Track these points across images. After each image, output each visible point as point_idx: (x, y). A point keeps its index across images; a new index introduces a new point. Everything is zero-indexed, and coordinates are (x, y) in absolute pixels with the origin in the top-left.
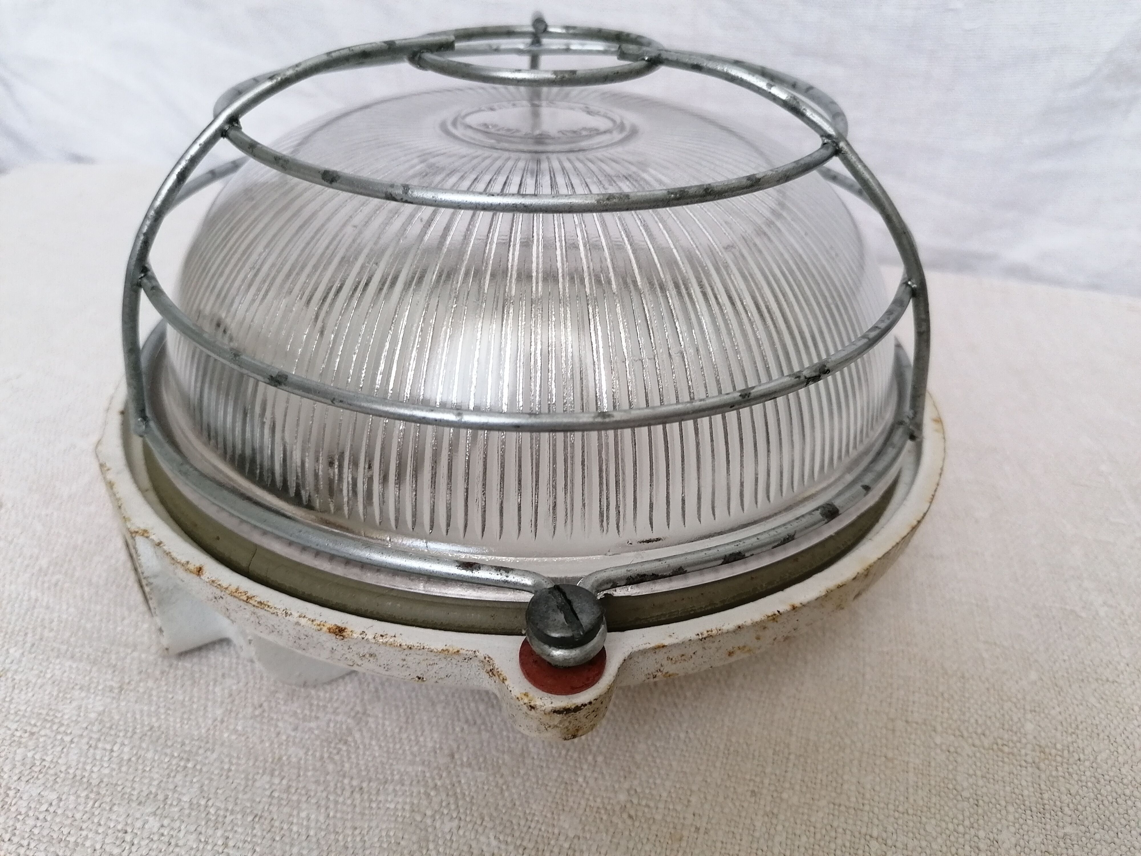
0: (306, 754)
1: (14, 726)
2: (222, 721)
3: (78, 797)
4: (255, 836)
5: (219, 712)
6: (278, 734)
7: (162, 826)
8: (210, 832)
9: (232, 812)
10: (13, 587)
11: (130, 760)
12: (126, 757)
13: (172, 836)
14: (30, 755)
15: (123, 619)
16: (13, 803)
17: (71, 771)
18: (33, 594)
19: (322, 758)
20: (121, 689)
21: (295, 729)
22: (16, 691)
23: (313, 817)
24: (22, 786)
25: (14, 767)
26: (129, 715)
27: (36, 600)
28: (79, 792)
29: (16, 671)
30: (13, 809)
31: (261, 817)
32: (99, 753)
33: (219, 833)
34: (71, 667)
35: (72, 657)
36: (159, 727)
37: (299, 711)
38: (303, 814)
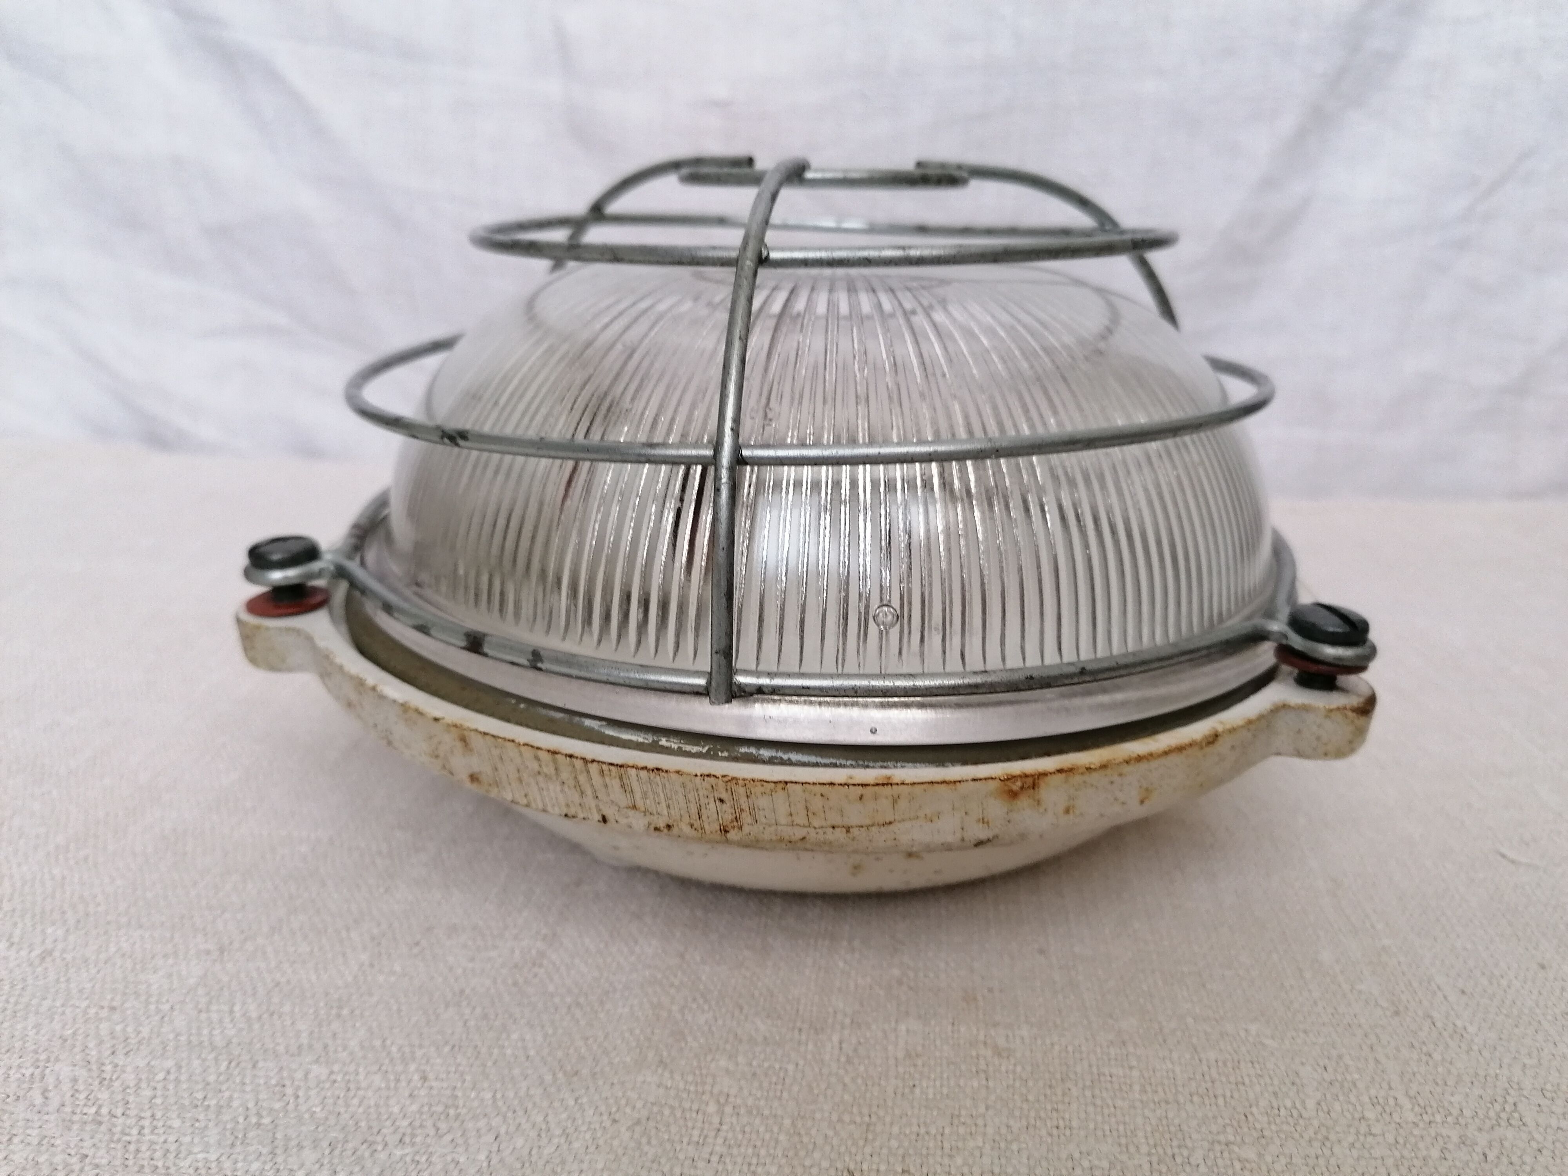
0: (495, 982)
1: (84, 1004)
2: (372, 965)
3: (204, 1060)
4: (459, 1065)
5: (364, 957)
6: (451, 969)
7: (332, 1073)
8: (399, 1068)
9: (421, 1046)
10: (25, 868)
11: (260, 1018)
12: (254, 1015)
13: (349, 1081)
14: (118, 1028)
15: (195, 883)
16: (114, 1078)
17: (183, 1038)
18: (56, 871)
19: (515, 984)
20: (222, 950)
21: (472, 959)
22: (72, 970)
23: (528, 1037)
24: (120, 1060)
25: (101, 1043)
26: (243, 975)
27: (64, 878)
28: (203, 1056)
29: (64, 951)
30: (117, 1084)
31: (460, 1047)
32: (215, 1016)
33: (412, 1067)
34: (142, 938)
35: (141, 927)
36: (288, 982)
37: (470, 943)
38: (515, 1036)
